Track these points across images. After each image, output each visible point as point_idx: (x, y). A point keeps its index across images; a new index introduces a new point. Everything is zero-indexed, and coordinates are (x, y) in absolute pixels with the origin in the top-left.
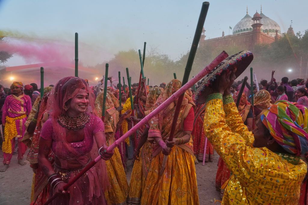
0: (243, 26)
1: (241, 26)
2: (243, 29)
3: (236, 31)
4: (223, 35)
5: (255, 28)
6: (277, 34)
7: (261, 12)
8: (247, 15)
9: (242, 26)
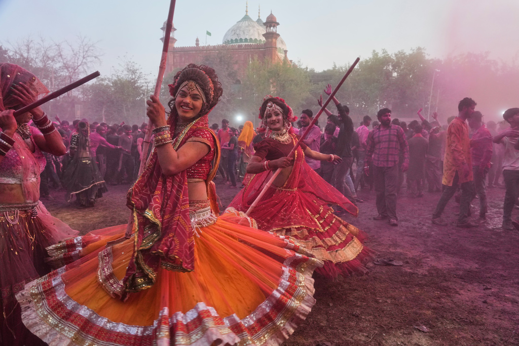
0: (244, 33)
2: (243, 38)
3: (232, 40)
4: (197, 44)
5: (270, 40)
6: (286, 56)
7: (259, 17)
8: (246, 15)
9: (241, 33)
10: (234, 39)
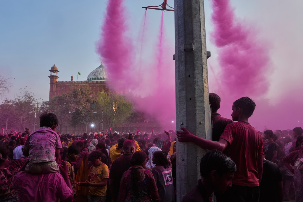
0: (100, 75)
1: (98, 74)
2: (99, 78)
4: (72, 80)
8: (101, 65)
10: (94, 78)
